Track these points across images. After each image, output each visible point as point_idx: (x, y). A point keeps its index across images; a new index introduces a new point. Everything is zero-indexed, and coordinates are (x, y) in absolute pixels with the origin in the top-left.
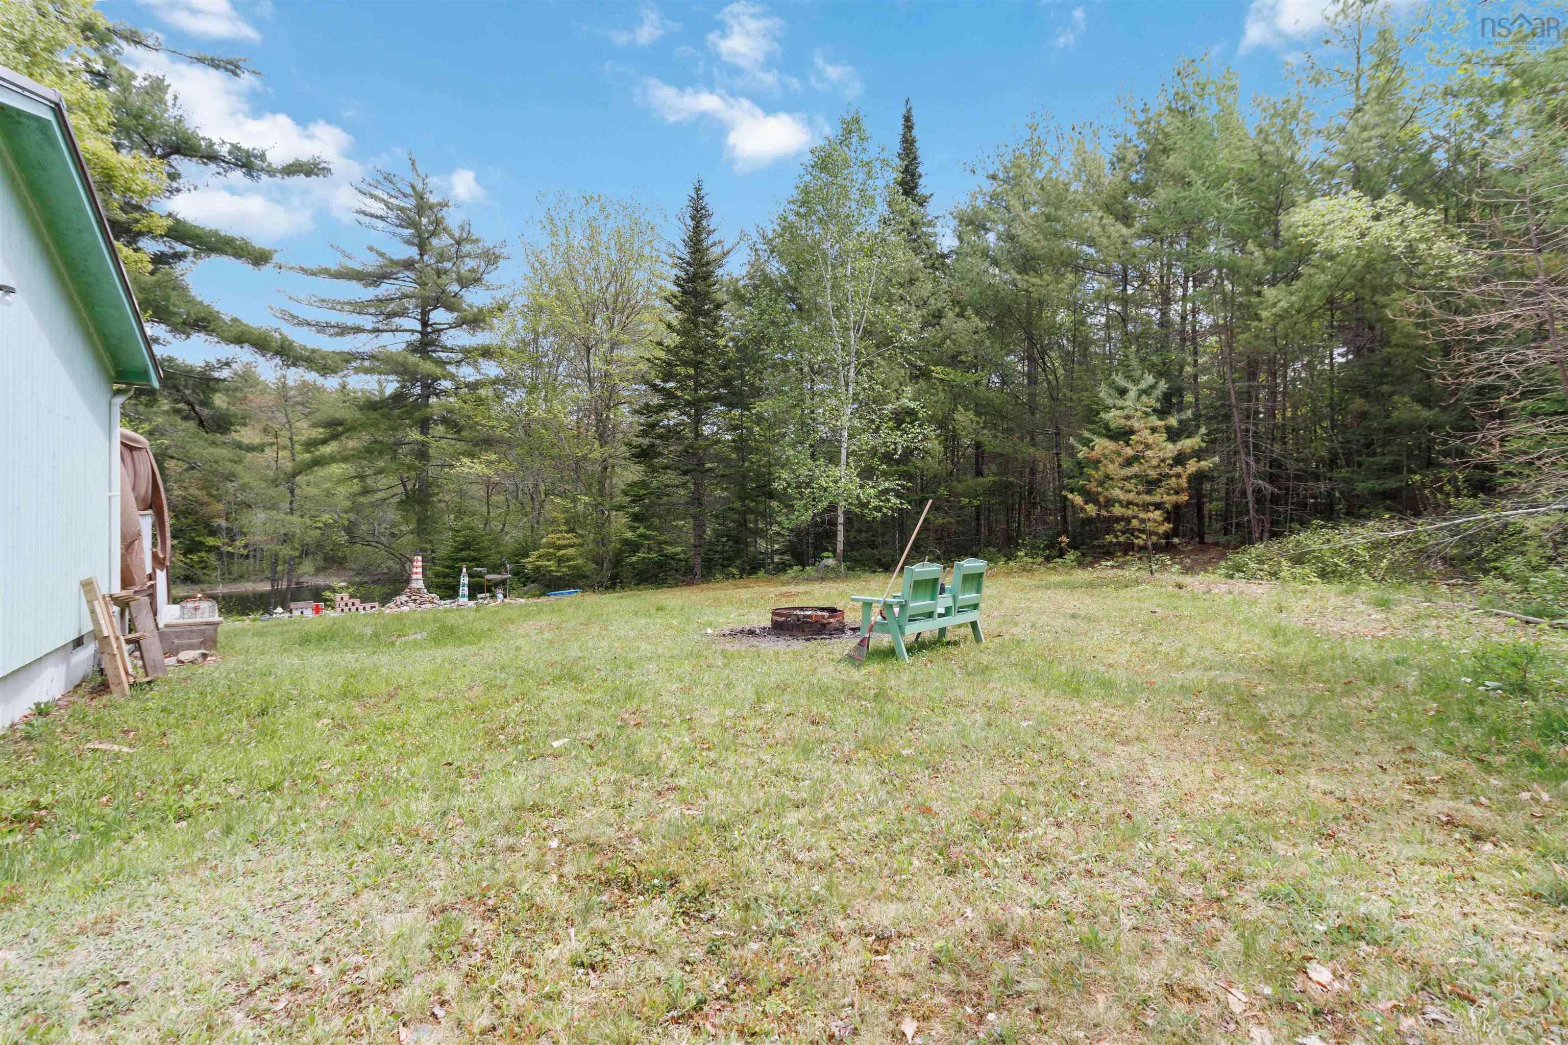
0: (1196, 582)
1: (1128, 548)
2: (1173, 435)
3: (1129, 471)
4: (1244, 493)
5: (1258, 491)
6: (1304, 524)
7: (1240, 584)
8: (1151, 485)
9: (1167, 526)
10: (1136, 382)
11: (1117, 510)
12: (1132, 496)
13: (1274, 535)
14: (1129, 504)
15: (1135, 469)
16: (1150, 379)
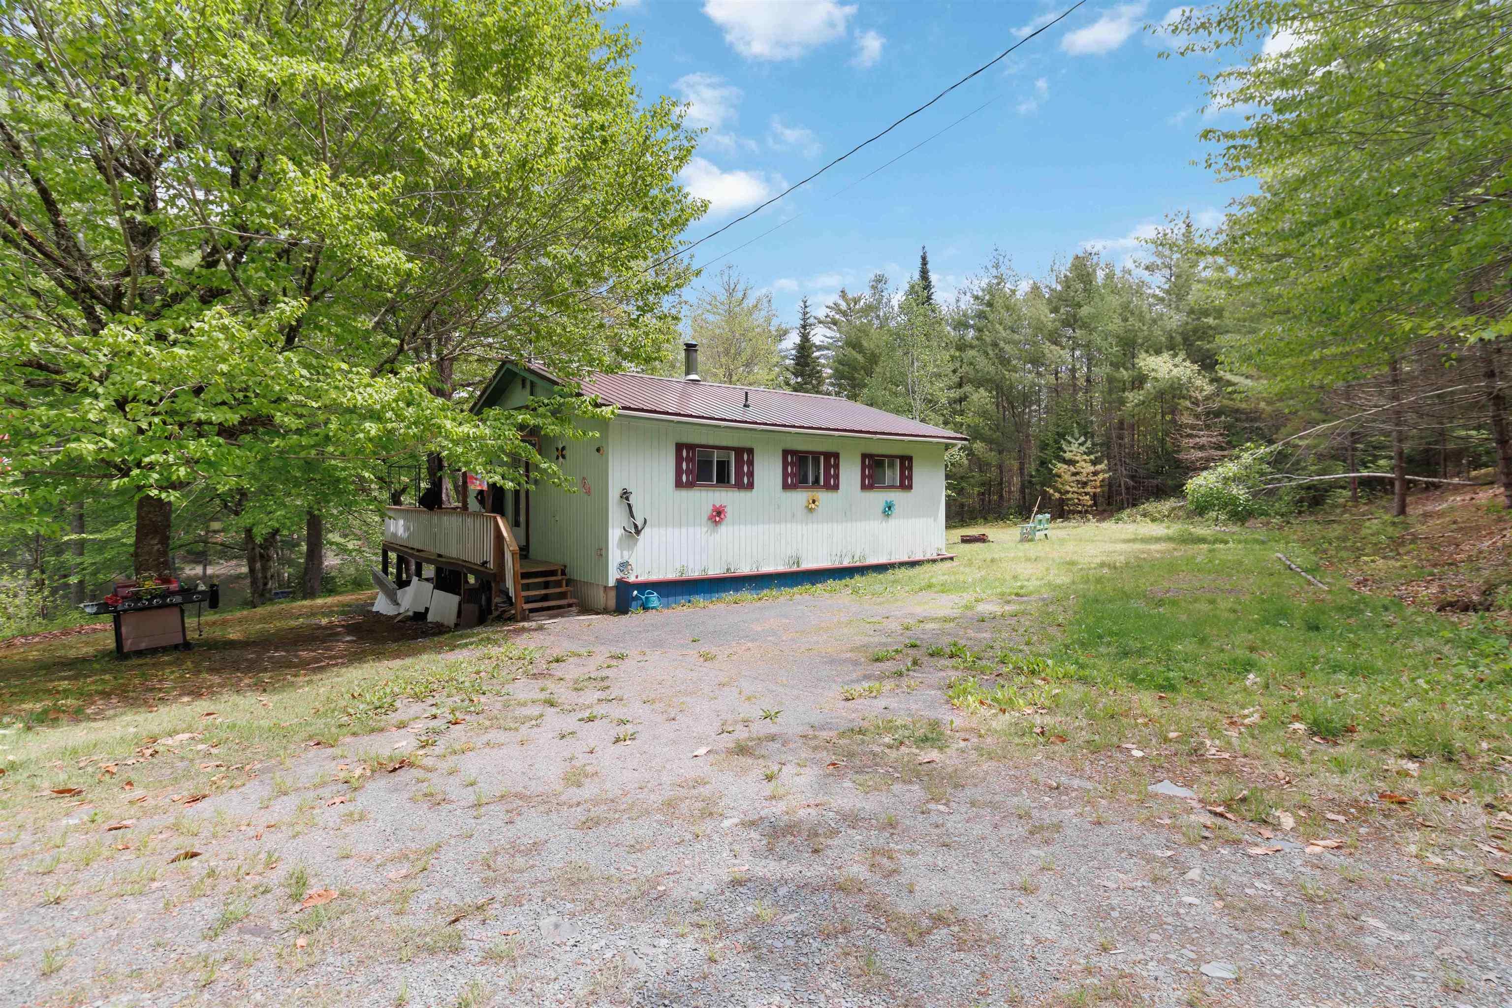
0: (1106, 525)
1: (1074, 512)
2: (1094, 463)
3: (1074, 478)
4: (1120, 486)
5: (1126, 483)
6: (1147, 500)
7: (1121, 525)
8: (1085, 484)
9: (1091, 502)
10: (1077, 440)
11: (1070, 496)
12: (1075, 489)
13: (1134, 505)
14: (1073, 492)
15: (1078, 478)
16: (1082, 439)
